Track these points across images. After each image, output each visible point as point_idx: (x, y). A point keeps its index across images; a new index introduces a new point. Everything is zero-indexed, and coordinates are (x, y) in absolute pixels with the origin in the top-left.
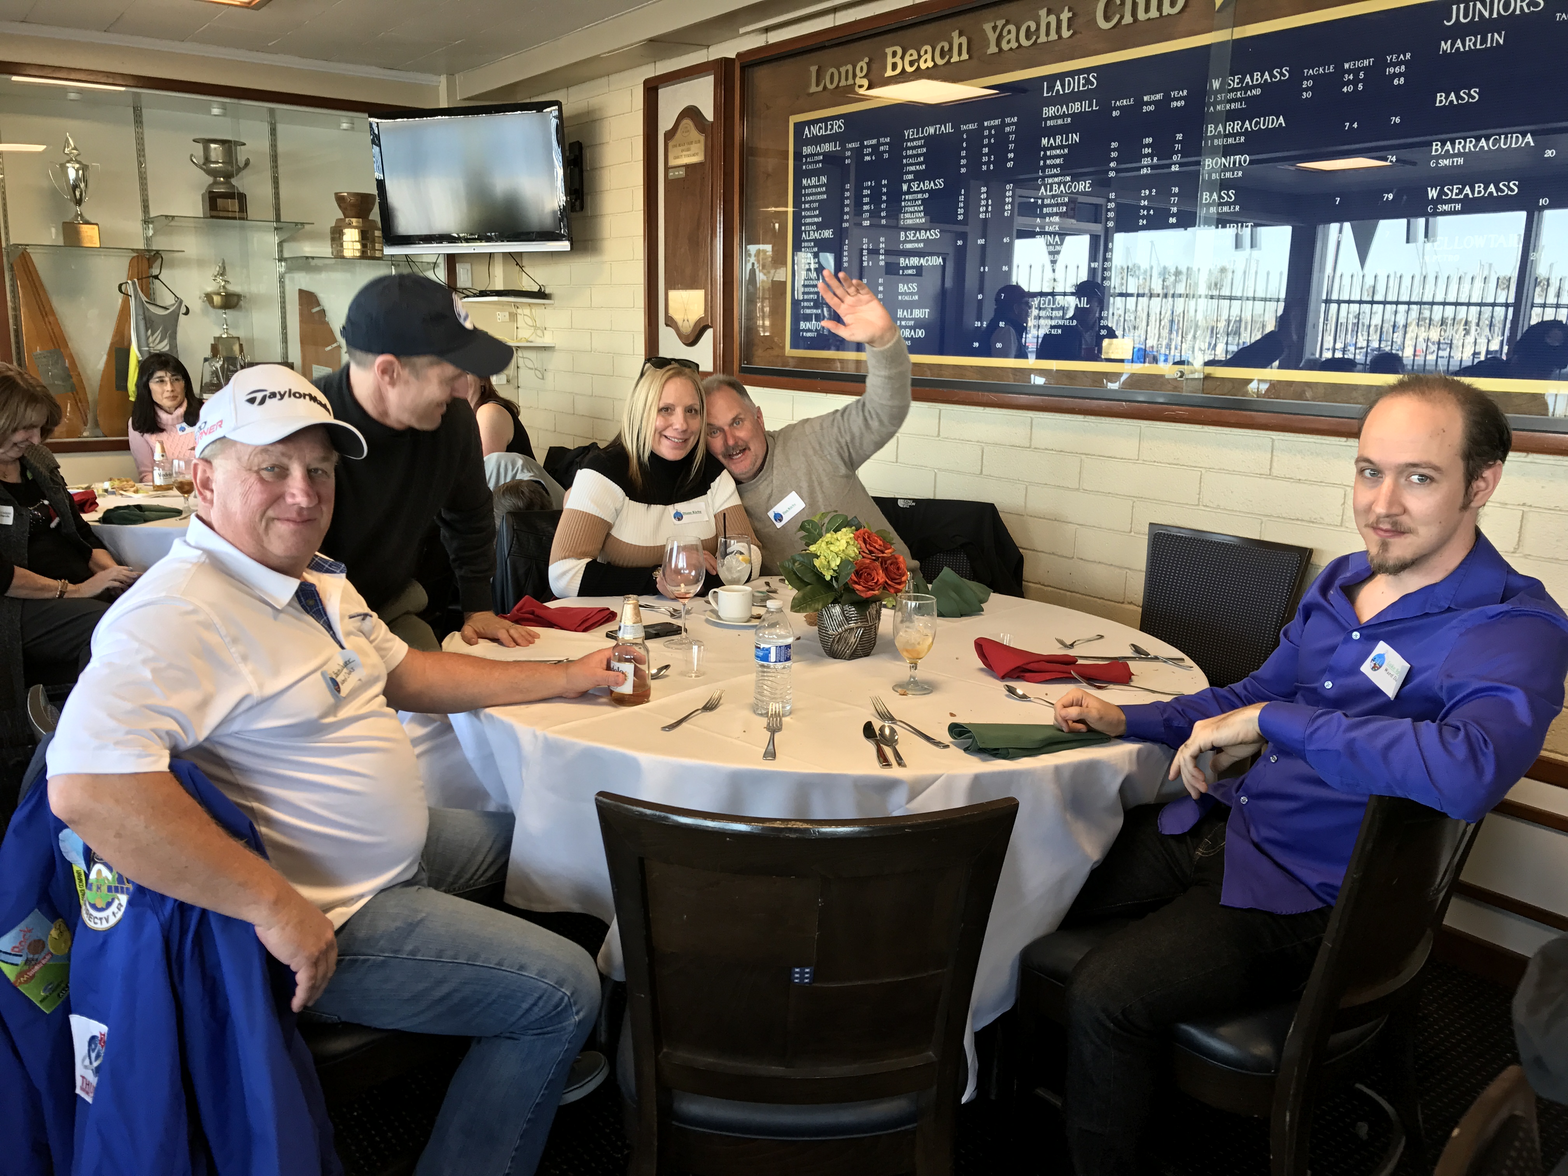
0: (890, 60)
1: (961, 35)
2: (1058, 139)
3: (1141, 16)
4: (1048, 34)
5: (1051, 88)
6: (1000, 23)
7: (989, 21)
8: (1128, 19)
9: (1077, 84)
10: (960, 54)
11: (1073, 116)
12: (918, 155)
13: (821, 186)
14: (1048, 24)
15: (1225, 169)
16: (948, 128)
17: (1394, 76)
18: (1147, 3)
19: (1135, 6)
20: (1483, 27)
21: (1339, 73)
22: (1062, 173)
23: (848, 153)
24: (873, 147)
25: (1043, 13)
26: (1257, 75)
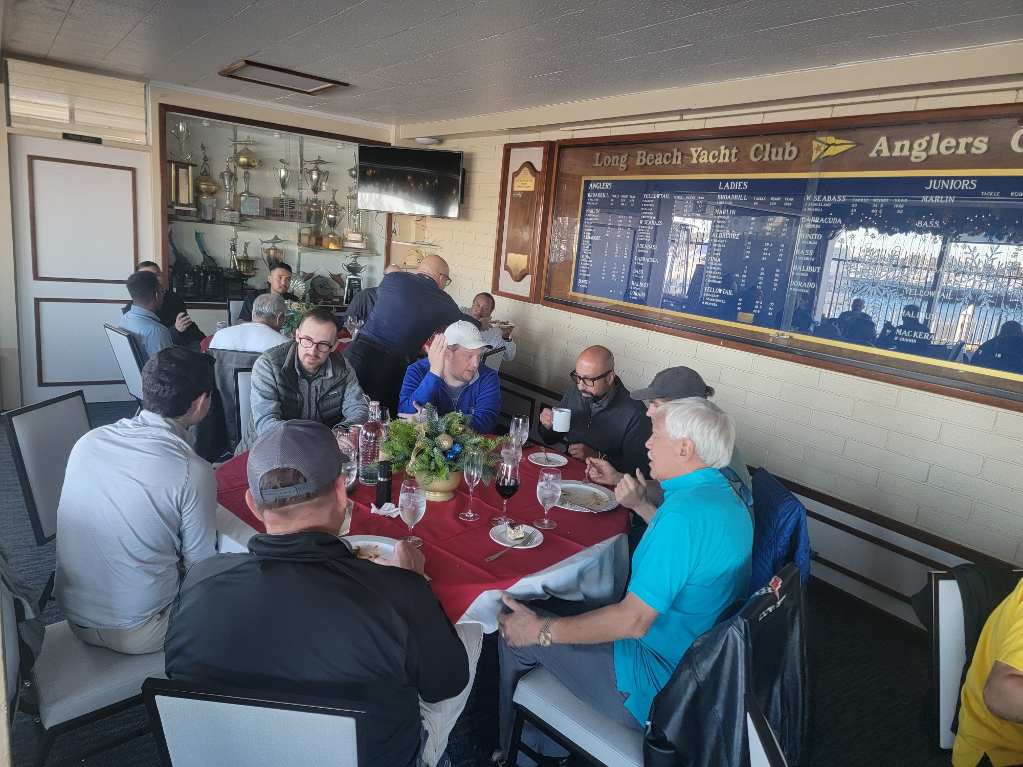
0: (639, 158)
1: (678, 151)
2: (725, 211)
3: (773, 158)
4: (724, 158)
5: (723, 185)
6: (700, 149)
7: (694, 147)
8: (766, 159)
9: (737, 186)
10: (677, 160)
11: (733, 201)
12: (650, 207)
13: (596, 214)
14: (725, 154)
15: (809, 240)
16: (667, 196)
17: (898, 209)
18: (777, 152)
19: (770, 153)
20: (944, 192)
21: (871, 203)
22: (725, 228)
23: (612, 200)
24: (626, 199)
25: (723, 147)
26: (829, 197)
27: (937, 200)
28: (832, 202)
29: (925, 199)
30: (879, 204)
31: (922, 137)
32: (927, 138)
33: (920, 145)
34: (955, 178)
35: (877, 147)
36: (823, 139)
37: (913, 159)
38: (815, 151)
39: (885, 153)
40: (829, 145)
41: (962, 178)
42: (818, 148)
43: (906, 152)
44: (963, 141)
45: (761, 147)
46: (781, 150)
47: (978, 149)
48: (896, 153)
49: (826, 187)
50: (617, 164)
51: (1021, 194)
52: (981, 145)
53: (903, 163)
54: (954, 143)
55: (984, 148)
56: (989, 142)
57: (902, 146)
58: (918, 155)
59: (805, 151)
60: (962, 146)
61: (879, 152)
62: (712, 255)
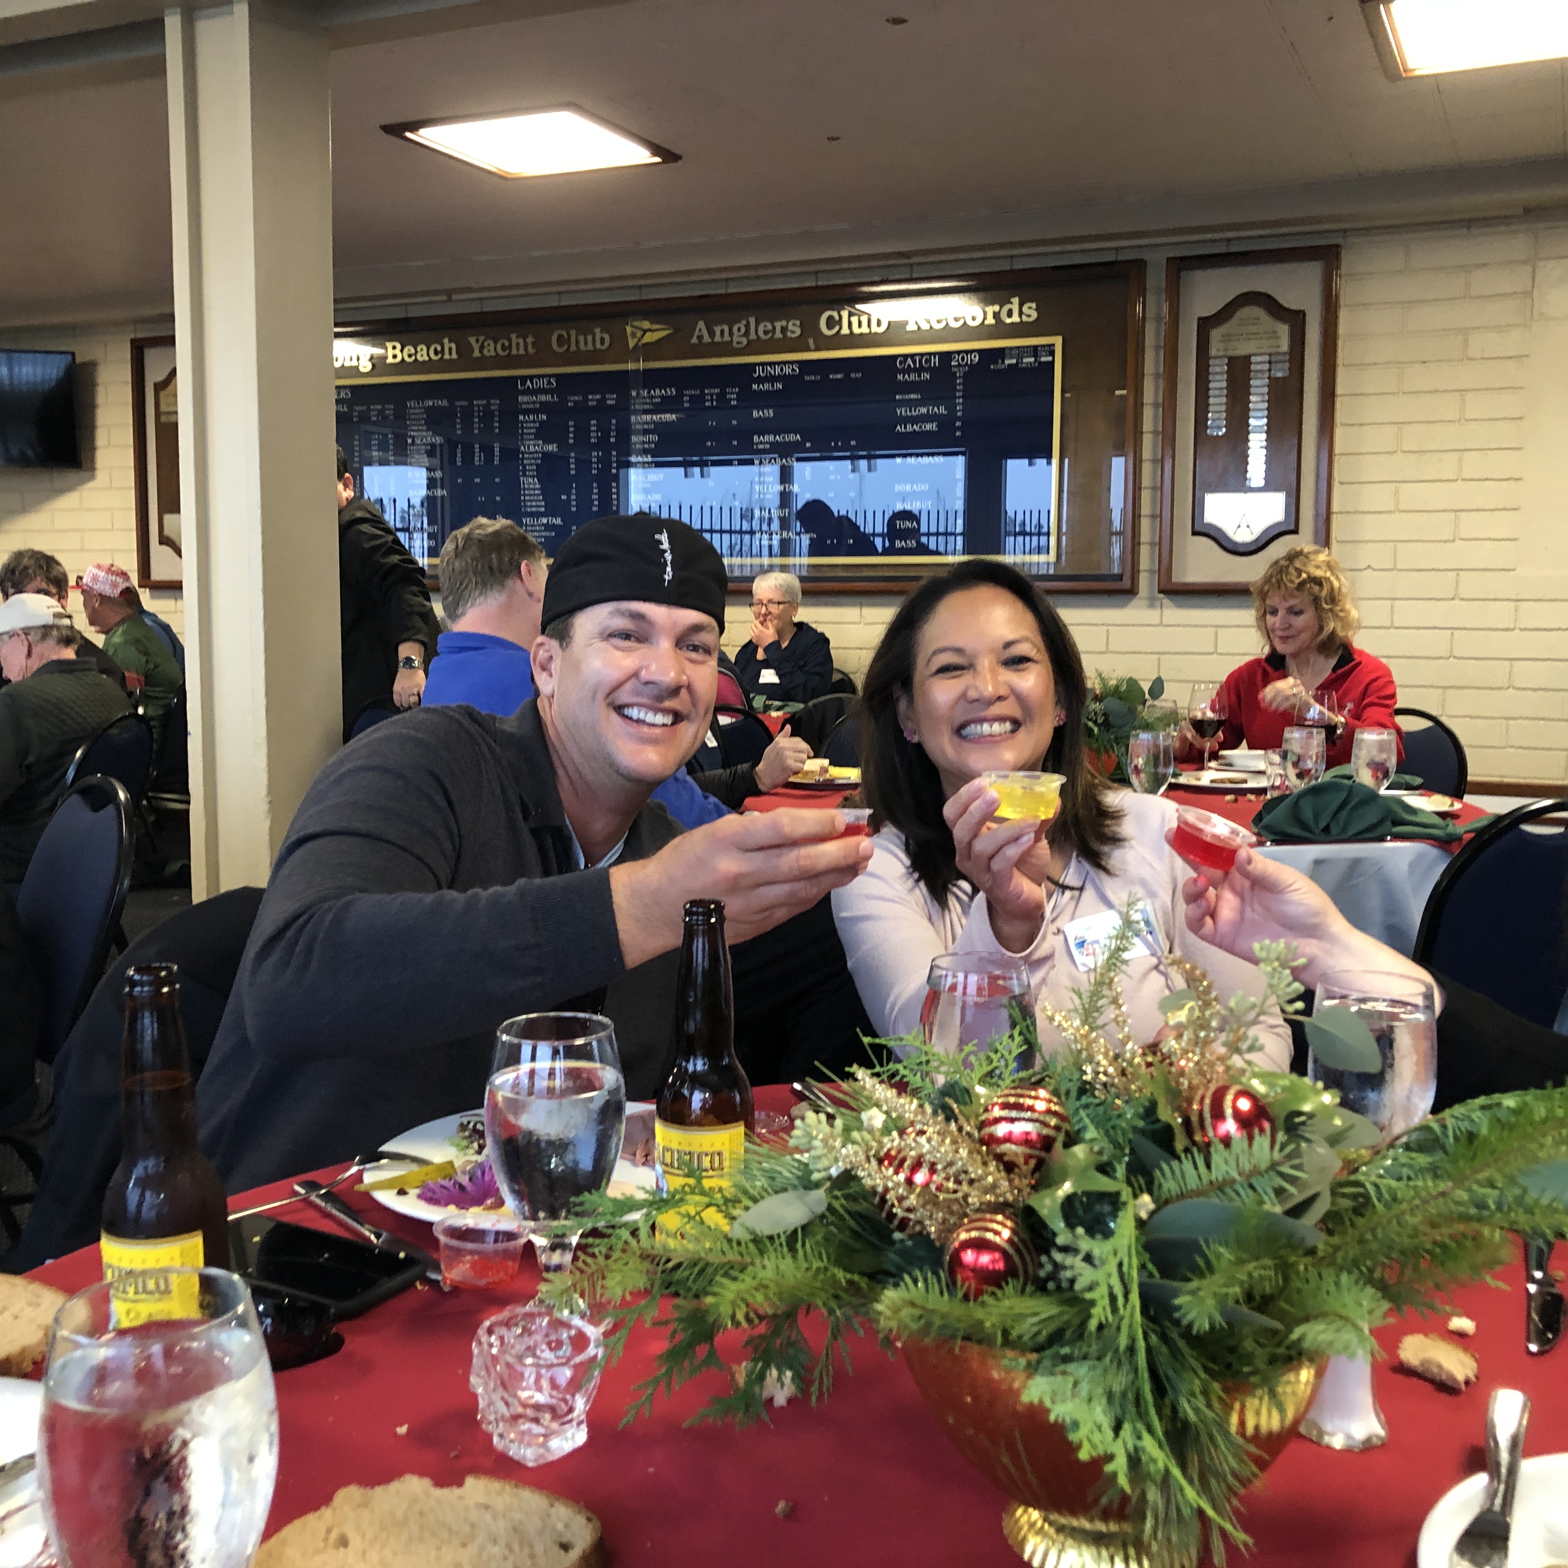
0: (390, 352)
1: (450, 341)
2: (531, 417)
3: (582, 347)
4: (518, 349)
5: (523, 384)
6: (482, 338)
7: (472, 335)
8: (573, 348)
9: (542, 384)
10: (451, 354)
11: (541, 403)
12: (419, 419)
14: (518, 344)
15: (645, 442)
16: (445, 403)
17: (731, 399)
18: (585, 339)
19: (577, 342)
20: (772, 379)
21: (703, 394)
22: (536, 438)
23: (356, 414)
24: (378, 410)
25: (513, 336)
26: (657, 391)
27: (767, 386)
28: (662, 397)
29: (755, 387)
30: (712, 395)
31: (739, 321)
32: (744, 322)
33: (739, 329)
34: (779, 363)
35: (697, 332)
36: (636, 323)
37: (735, 344)
38: (629, 338)
39: (707, 339)
40: (645, 331)
41: (785, 363)
42: (633, 335)
43: (727, 338)
44: (778, 325)
45: (565, 334)
46: (590, 338)
47: (793, 332)
48: (718, 338)
49: (651, 379)
50: (355, 363)
51: (839, 376)
52: (794, 329)
53: (726, 349)
54: (769, 327)
55: (798, 331)
56: (801, 326)
57: (722, 332)
58: (739, 340)
59: (619, 338)
60: (778, 330)
61: (700, 338)
62: (524, 475)
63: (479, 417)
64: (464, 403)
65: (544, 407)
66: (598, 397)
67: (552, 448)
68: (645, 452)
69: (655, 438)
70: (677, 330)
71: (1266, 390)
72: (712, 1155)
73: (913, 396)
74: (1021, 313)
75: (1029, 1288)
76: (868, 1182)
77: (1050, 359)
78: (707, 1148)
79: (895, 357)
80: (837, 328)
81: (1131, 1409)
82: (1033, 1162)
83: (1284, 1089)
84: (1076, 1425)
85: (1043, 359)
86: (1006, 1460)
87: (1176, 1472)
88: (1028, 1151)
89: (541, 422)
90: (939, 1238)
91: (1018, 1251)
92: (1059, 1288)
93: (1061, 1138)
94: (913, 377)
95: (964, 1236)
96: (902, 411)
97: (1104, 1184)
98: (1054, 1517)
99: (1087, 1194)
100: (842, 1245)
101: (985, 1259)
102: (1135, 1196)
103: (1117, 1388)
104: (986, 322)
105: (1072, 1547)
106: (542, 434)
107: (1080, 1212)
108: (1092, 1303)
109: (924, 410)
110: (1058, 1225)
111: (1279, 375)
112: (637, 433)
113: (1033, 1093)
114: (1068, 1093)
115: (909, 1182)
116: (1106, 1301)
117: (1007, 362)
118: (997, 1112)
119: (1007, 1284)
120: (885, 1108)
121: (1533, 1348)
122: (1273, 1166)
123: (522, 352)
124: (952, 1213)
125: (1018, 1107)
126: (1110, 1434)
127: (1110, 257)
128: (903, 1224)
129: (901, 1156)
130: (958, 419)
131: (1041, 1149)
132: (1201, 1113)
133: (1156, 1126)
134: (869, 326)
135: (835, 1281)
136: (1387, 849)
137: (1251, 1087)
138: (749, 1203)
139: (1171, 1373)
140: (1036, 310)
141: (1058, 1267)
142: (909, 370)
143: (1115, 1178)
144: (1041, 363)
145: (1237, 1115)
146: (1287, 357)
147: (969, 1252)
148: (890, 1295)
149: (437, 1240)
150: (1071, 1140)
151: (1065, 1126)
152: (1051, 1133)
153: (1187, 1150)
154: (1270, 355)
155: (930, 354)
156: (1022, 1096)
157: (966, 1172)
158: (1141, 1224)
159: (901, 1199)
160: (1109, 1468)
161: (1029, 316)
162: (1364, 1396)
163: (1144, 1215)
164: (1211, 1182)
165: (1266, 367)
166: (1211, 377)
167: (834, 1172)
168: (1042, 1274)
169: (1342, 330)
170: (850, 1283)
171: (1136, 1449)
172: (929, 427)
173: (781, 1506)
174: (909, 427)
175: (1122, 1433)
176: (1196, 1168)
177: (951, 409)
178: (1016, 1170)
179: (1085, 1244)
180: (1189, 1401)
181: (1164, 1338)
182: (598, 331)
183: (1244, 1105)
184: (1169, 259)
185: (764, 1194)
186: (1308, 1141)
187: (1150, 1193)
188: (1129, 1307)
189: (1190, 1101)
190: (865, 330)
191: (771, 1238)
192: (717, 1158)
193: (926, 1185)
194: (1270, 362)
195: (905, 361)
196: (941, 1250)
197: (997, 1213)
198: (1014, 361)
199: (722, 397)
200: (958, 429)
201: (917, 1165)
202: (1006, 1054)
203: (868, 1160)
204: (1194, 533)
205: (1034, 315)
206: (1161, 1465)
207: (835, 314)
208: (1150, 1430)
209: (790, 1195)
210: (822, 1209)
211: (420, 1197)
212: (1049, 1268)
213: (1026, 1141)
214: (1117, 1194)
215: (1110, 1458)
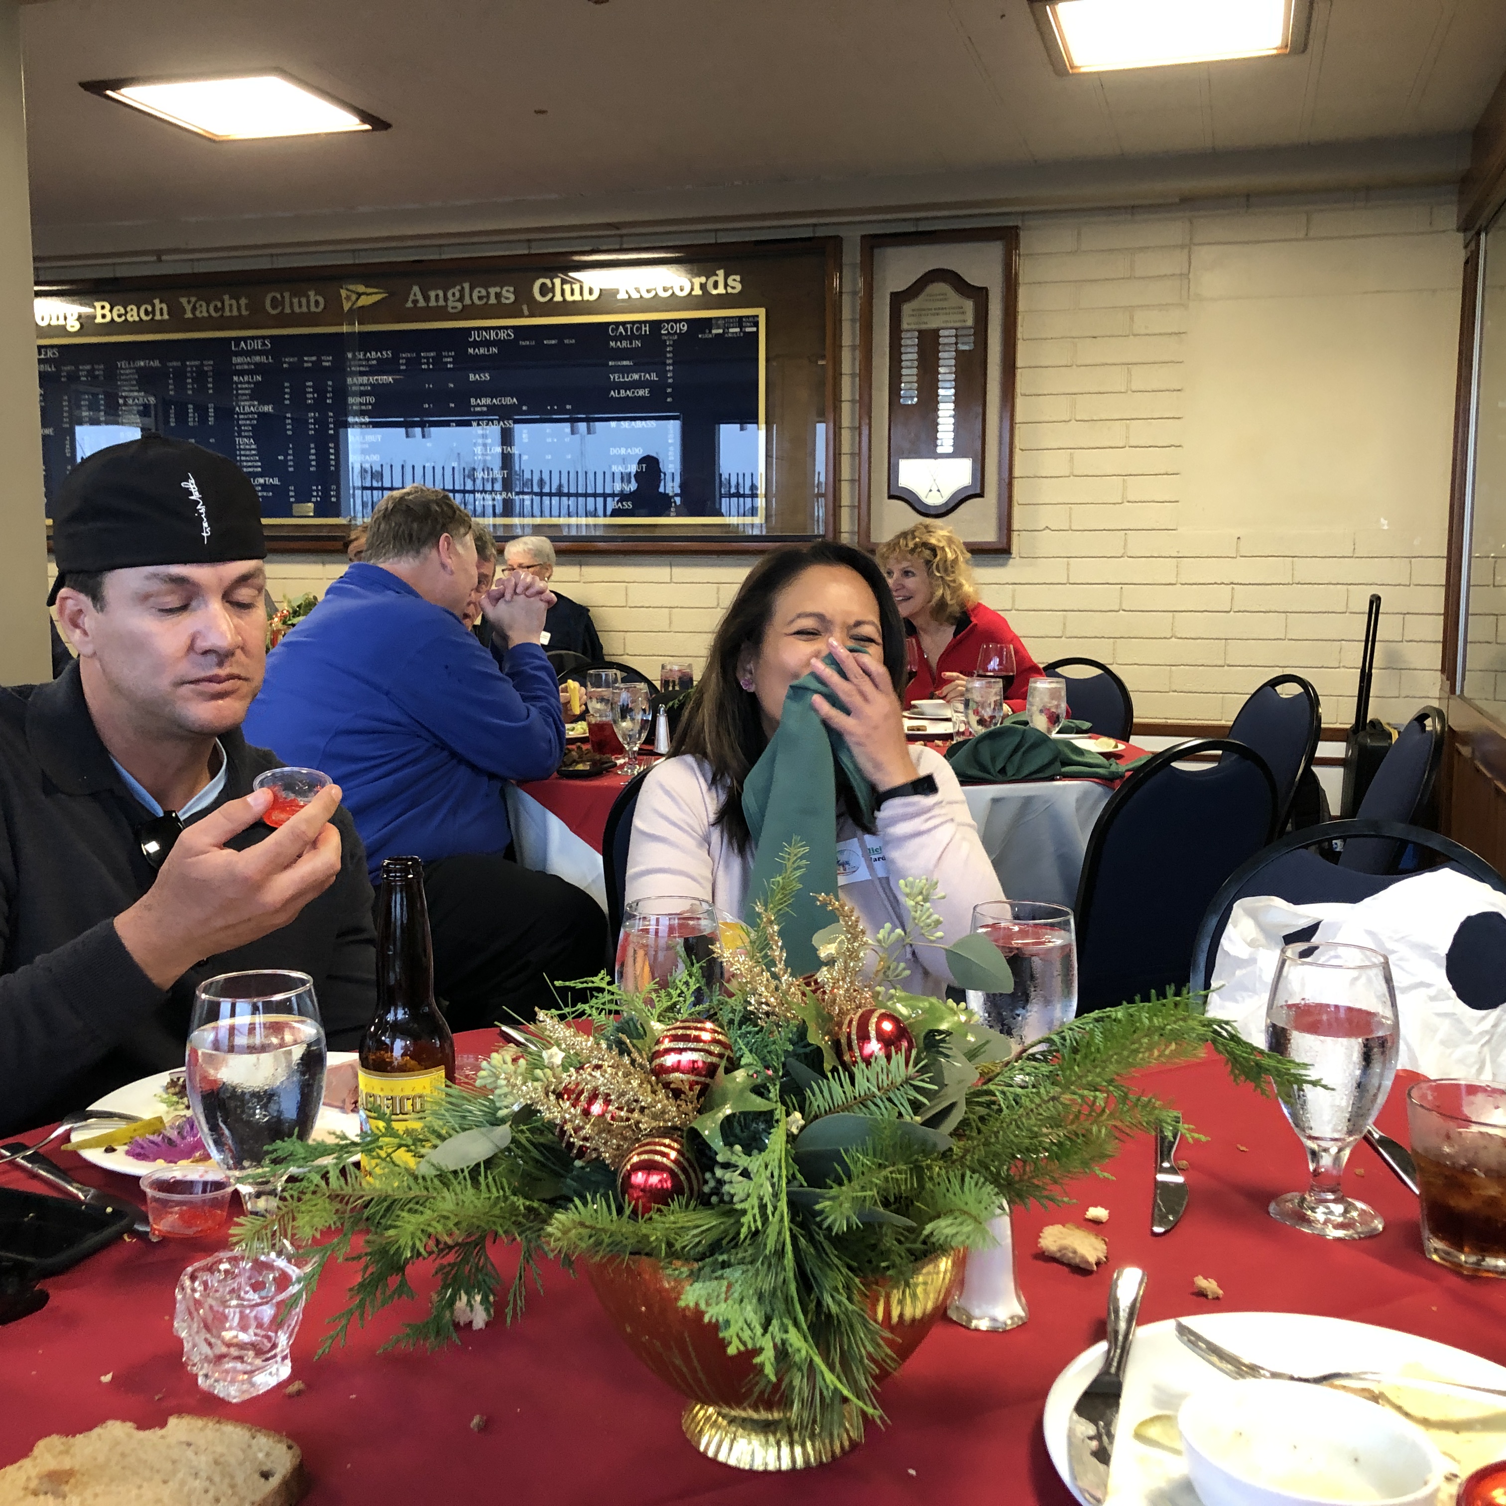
0: (99, 311)
1: (161, 302)
2: (246, 378)
3: (297, 309)
4: (231, 310)
5: (237, 345)
6: (193, 299)
7: (184, 296)
8: (288, 310)
9: (257, 345)
10: (162, 314)
11: (255, 364)
12: (131, 380)
14: (231, 305)
15: (361, 404)
16: (156, 363)
17: (447, 363)
18: (300, 302)
19: (291, 304)
20: (487, 343)
21: (419, 357)
22: (251, 400)
23: (64, 374)
24: (88, 371)
25: (226, 297)
26: (373, 353)
27: (482, 351)
28: (378, 359)
29: (471, 351)
30: (428, 358)
31: (454, 287)
32: (458, 287)
33: (454, 294)
34: (494, 328)
35: (412, 297)
36: (351, 287)
37: (450, 309)
38: (344, 302)
39: (422, 303)
40: (359, 295)
41: (500, 328)
42: (348, 298)
43: (442, 303)
44: (493, 291)
45: (279, 296)
46: (304, 301)
47: (507, 298)
48: (433, 303)
49: (367, 341)
50: (61, 322)
51: (553, 342)
52: (509, 295)
53: (441, 313)
54: (484, 293)
55: (512, 298)
56: (514, 293)
57: (437, 296)
58: (454, 304)
59: (333, 302)
60: (493, 297)
61: (415, 302)
62: (240, 436)
63: (192, 378)
64: (175, 364)
65: (259, 369)
66: (314, 358)
67: (268, 409)
68: (362, 413)
69: (372, 400)
70: (391, 294)
71: (953, 362)
72: (414, 1098)
73: (625, 363)
74: (726, 285)
75: (693, 1203)
76: (547, 1115)
77: (754, 329)
78: (408, 1092)
79: (608, 324)
80: (550, 295)
81: (780, 1306)
82: (697, 1088)
83: (924, 1011)
84: (727, 1323)
85: (748, 330)
86: (678, 1362)
87: (818, 1360)
88: (693, 1078)
89: (256, 383)
90: (613, 1163)
91: (684, 1170)
92: (721, 1201)
93: (723, 1063)
94: (625, 344)
95: (635, 1159)
96: (615, 377)
97: (758, 1104)
98: (726, 1410)
99: (745, 1114)
100: (526, 1175)
101: (654, 1179)
102: (788, 1114)
103: (766, 1287)
104: (694, 293)
105: (742, 1437)
106: (258, 394)
107: (738, 1130)
108: (744, 1212)
109: (636, 377)
110: (717, 1144)
111: (966, 348)
112: (354, 394)
113: (699, 1025)
114: (731, 1022)
115: (586, 1113)
116: (756, 1211)
117: (714, 331)
118: (667, 1044)
119: (673, 1200)
120: (564, 1046)
121: (1158, 1230)
122: (907, 1081)
123: (235, 313)
124: (625, 1139)
125: (685, 1038)
126: (759, 1331)
127: (807, 233)
128: (582, 1152)
129: (580, 1088)
130: (669, 386)
131: (705, 1076)
132: (849, 1034)
133: (808, 1050)
134: (581, 294)
135: (514, 1208)
136: (1058, 787)
137: (896, 1010)
138: (437, 1142)
139: (817, 1272)
140: (741, 282)
141: (720, 1182)
142: (621, 338)
143: (768, 1099)
144: (745, 333)
145: (881, 1036)
146: (972, 331)
147: (640, 1174)
148: (560, 1216)
149: (144, 1194)
150: (733, 1065)
151: (728, 1053)
152: (715, 1060)
153: (834, 1070)
154: (956, 329)
155: (640, 322)
156: (689, 1028)
157: (636, 1101)
158: (791, 1138)
159: (577, 1130)
160: (757, 1360)
161: (733, 288)
162: (1006, 1282)
163: (795, 1131)
164: (855, 1098)
165: (953, 340)
166: (903, 350)
167: (516, 1108)
168: (706, 1189)
169: (1022, 306)
170: (529, 1209)
171: (784, 1342)
172: (641, 393)
173: (476, 1420)
174: (622, 391)
175: (771, 1328)
176: (842, 1086)
177: (662, 374)
178: (683, 1096)
179: (743, 1161)
180: (832, 1297)
181: (811, 1240)
182: (312, 294)
183: (887, 1026)
184: (863, 237)
185: (452, 1132)
186: (947, 1056)
187: (802, 1112)
188: (777, 1213)
189: (840, 1025)
190: (577, 297)
191: (455, 1172)
192: (418, 1101)
193: (602, 1115)
194: (956, 336)
195: (617, 328)
196: (615, 1173)
197: (665, 1137)
198: (721, 331)
199: (437, 360)
200: (670, 395)
201: (594, 1097)
202: (684, 989)
203: (547, 1095)
204: (891, 497)
205: (739, 287)
206: (804, 1353)
207: (548, 282)
208: (796, 1324)
209: (475, 1132)
210: (506, 1142)
211: (128, 1153)
212: (712, 1183)
213: (693, 1069)
214: (771, 1112)
215: (758, 1351)
